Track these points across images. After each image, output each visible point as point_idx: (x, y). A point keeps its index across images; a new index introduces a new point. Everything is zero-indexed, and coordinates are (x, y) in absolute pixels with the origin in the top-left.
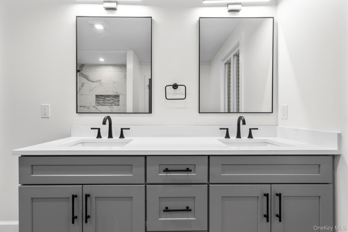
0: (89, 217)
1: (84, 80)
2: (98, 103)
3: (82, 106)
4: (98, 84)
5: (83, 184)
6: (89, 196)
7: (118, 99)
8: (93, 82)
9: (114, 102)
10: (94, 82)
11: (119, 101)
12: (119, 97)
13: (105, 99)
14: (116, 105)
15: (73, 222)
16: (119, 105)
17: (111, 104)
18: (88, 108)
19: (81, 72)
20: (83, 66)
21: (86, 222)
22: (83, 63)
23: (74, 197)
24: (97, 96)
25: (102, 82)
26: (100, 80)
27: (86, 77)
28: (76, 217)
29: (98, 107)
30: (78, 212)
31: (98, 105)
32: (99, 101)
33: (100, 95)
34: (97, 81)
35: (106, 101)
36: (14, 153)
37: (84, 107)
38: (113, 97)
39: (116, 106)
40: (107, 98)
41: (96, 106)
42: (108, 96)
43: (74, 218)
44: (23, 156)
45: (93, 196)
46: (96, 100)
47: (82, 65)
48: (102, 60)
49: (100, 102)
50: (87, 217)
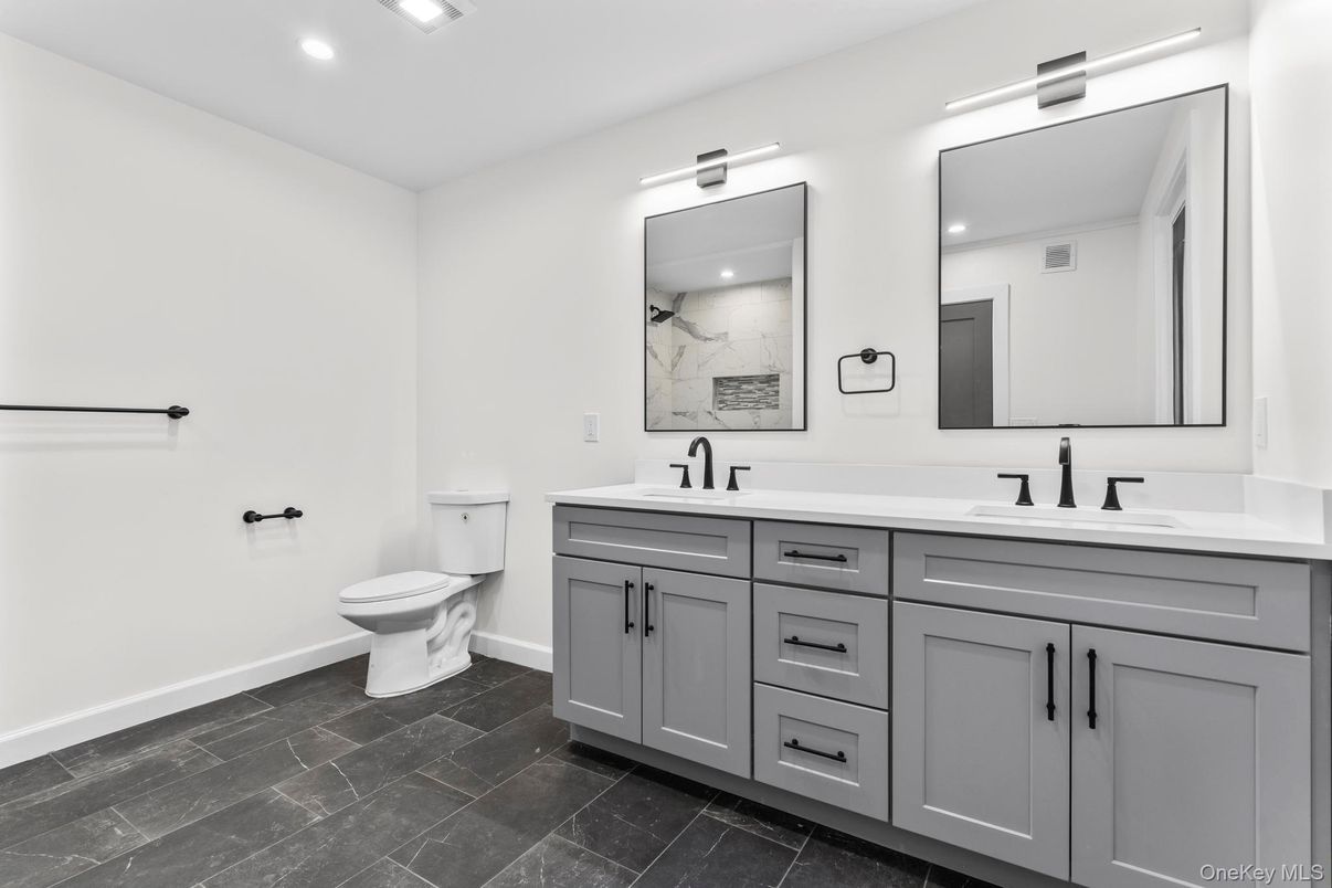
0: (652, 628)
1: (685, 337)
2: (721, 402)
3: (680, 413)
4: (719, 344)
5: (642, 566)
6: (652, 588)
7: (776, 388)
8: (706, 339)
9: (765, 398)
10: (710, 339)
11: (777, 392)
12: (778, 380)
13: (738, 388)
14: (769, 406)
15: (627, 632)
16: (776, 406)
17: (757, 404)
18: (694, 417)
19: (677, 315)
20: (683, 298)
21: (647, 635)
22: (680, 289)
23: (628, 585)
24: (718, 381)
25: (732, 337)
26: (726, 333)
27: (689, 328)
28: (632, 625)
29: (721, 414)
30: (635, 617)
31: (720, 409)
32: (725, 395)
33: (725, 378)
34: (718, 338)
35: (742, 395)
36: (547, 499)
37: (684, 414)
38: (761, 383)
39: (771, 411)
40: (744, 386)
41: (713, 412)
42: (748, 380)
43: (628, 626)
44: (558, 504)
45: (660, 588)
46: (715, 394)
47: (679, 294)
48: (727, 275)
49: (726, 397)
50: (648, 629)
